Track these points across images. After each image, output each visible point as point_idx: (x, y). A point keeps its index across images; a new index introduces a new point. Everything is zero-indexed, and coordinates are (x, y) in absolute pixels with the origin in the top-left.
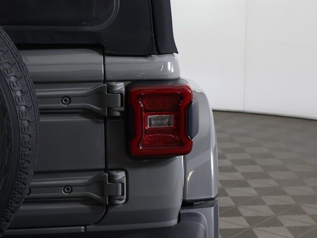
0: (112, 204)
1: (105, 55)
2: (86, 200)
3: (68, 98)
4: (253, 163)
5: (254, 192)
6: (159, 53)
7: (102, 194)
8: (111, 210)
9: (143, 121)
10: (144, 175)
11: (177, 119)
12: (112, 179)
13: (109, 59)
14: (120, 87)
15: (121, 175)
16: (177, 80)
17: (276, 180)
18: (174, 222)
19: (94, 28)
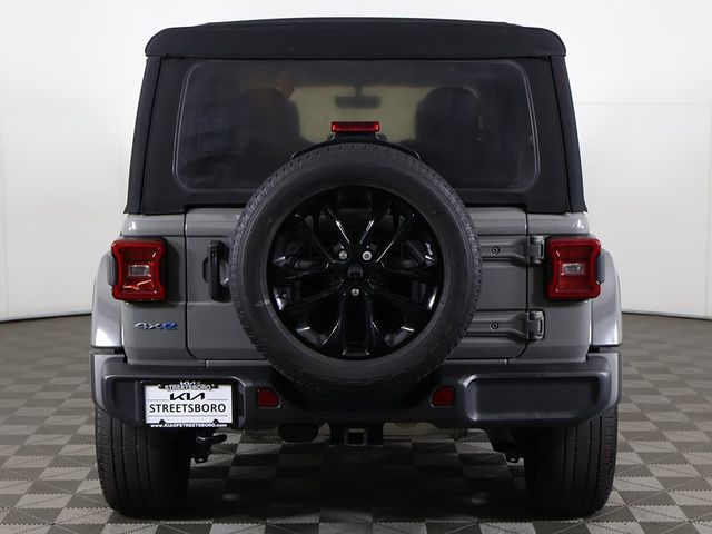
0: (532, 340)
1: (527, 212)
2: (511, 336)
3: (498, 248)
4: (668, 372)
5: (666, 400)
6: (572, 212)
7: (524, 330)
8: (531, 345)
9: (559, 269)
10: (558, 314)
11: (588, 268)
12: (532, 317)
13: (531, 216)
14: (540, 239)
15: (539, 314)
16: (587, 234)
17: (695, 389)
18: (583, 359)
19: (519, 191)
